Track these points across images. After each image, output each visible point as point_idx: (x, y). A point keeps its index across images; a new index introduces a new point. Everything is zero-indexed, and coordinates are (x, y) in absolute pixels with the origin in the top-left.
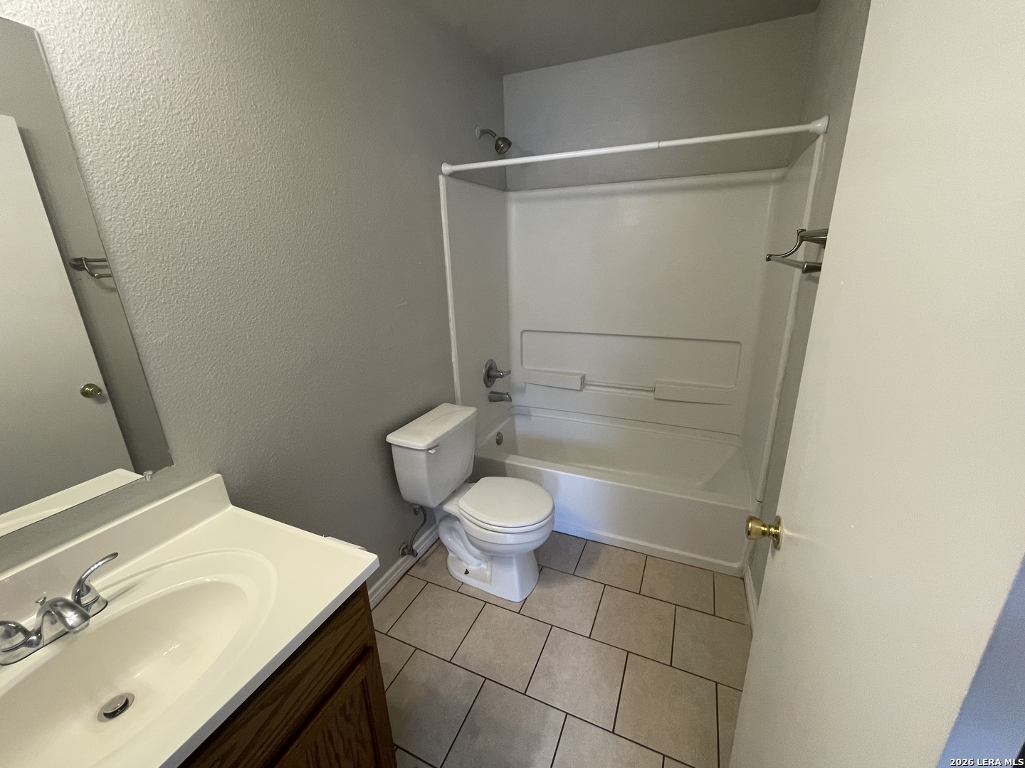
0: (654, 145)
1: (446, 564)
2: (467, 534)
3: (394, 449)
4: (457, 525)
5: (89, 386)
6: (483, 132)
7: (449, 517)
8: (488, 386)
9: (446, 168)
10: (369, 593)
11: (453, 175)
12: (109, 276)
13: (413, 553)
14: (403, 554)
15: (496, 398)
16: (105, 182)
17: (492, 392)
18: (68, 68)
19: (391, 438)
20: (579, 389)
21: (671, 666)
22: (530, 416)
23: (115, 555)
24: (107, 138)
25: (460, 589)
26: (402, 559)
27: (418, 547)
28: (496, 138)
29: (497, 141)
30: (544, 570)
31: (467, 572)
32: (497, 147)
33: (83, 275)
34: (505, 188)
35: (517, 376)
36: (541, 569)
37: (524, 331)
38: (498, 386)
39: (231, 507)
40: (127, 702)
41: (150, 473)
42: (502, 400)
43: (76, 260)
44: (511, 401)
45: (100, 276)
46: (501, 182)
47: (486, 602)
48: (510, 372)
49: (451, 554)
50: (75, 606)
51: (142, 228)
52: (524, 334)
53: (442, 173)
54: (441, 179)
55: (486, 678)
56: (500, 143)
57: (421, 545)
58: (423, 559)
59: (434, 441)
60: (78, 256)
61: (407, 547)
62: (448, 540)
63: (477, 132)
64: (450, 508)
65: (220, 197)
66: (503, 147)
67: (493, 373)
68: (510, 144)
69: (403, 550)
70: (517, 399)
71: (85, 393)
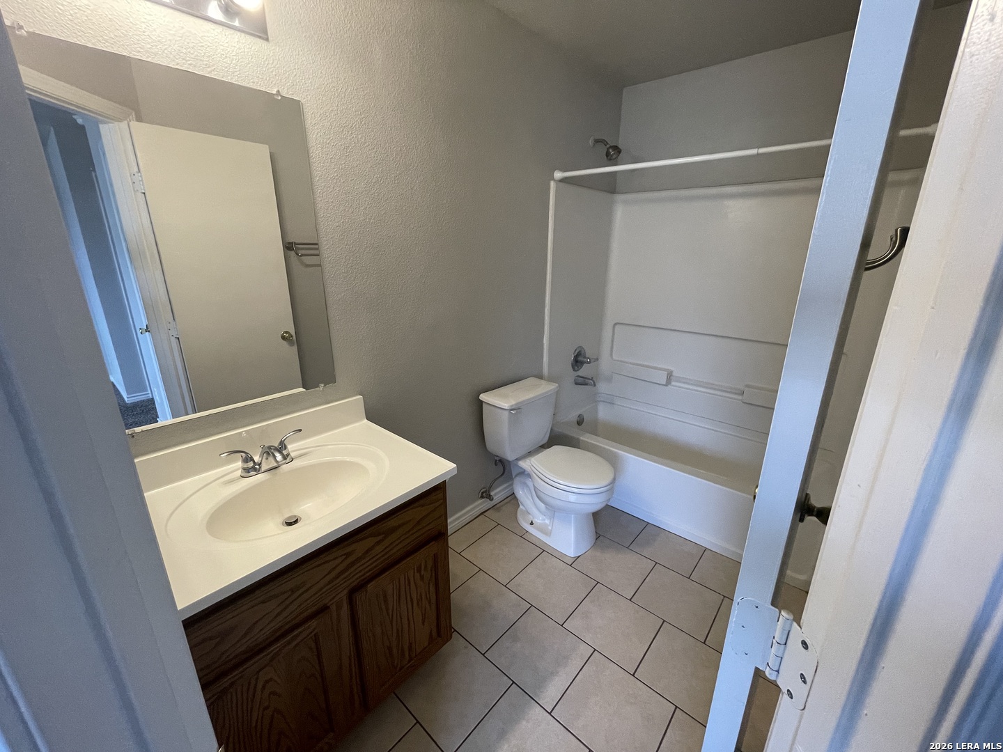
0: (753, 152)
1: (516, 514)
2: (535, 487)
3: (484, 406)
4: (529, 482)
5: (286, 332)
6: (597, 141)
7: (523, 473)
8: (574, 370)
9: (558, 175)
10: (449, 521)
11: (563, 180)
12: (318, 255)
13: (490, 498)
14: (482, 497)
15: (582, 382)
16: (323, 192)
17: (579, 376)
18: (313, 123)
19: (483, 397)
20: (665, 383)
21: (704, 643)
22: (614, 404)
23: (300, 430)
24: (328, 165)
25: (523, 535)
26: (481, 501)
27: (495, 495)
28: (608, 146)
29: (608, 149)
30: (601, 538)
31: (532, 524)
32: (608, 154)
33: (293, 253)
34: (613, 191)
35: (605, 365)
36: (598, 536)
37: (616, 324)
38: (585, 371)
39: (366, 420)
40: (297, 519)
41: (323, 385)
42: (587, 384)
43: (289, 243)
44: (595, 385)
45: (302, 255)
46: (610, 186)
47: (543, 550)
48: (597, 359)
49: (521, 507)
50: (280, 451)
51: (338, 222)
52: (617, 327)
53: (553, 179)
54: (552, 184)
55: (532, 605)
56: (611, 150)
57: (498, 493)
58: (498, 506)
59: (516, 404)
60: (291, 241)
61: (485, 492)
62: (521, 493)
63: (591, 142)
64: (524, 464)
65: (386, 201)
66: (613, 153)
67: (580, 359)
68: (619, 151)
69: (483, 493)
70: (602, 387)
71: (283, 338)
